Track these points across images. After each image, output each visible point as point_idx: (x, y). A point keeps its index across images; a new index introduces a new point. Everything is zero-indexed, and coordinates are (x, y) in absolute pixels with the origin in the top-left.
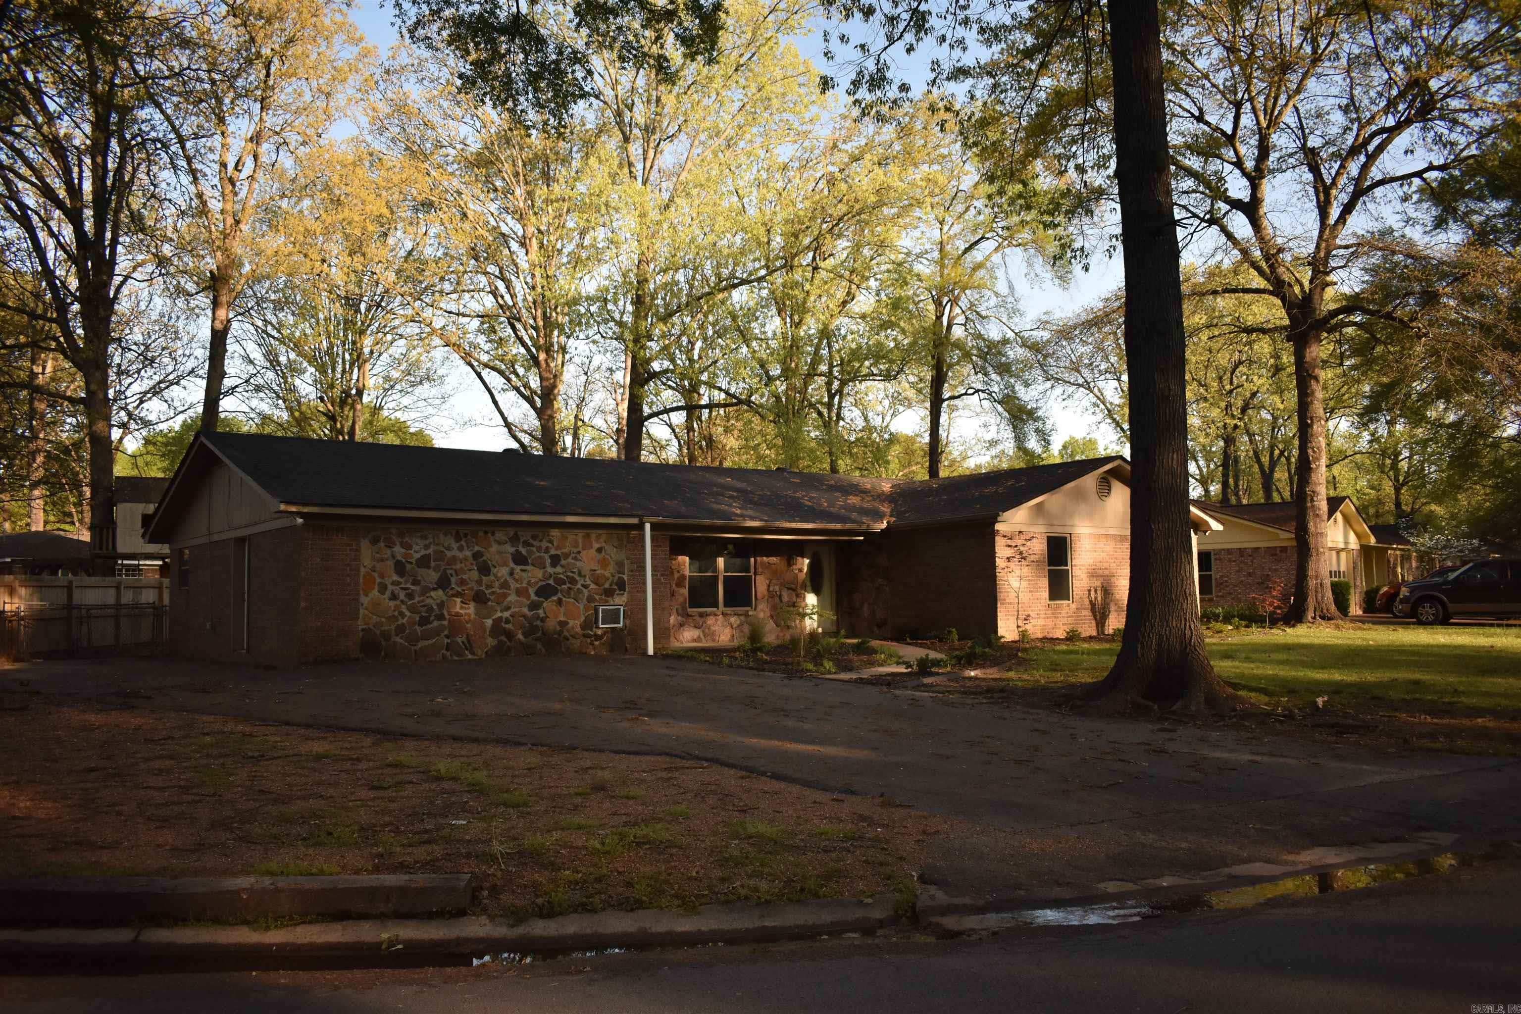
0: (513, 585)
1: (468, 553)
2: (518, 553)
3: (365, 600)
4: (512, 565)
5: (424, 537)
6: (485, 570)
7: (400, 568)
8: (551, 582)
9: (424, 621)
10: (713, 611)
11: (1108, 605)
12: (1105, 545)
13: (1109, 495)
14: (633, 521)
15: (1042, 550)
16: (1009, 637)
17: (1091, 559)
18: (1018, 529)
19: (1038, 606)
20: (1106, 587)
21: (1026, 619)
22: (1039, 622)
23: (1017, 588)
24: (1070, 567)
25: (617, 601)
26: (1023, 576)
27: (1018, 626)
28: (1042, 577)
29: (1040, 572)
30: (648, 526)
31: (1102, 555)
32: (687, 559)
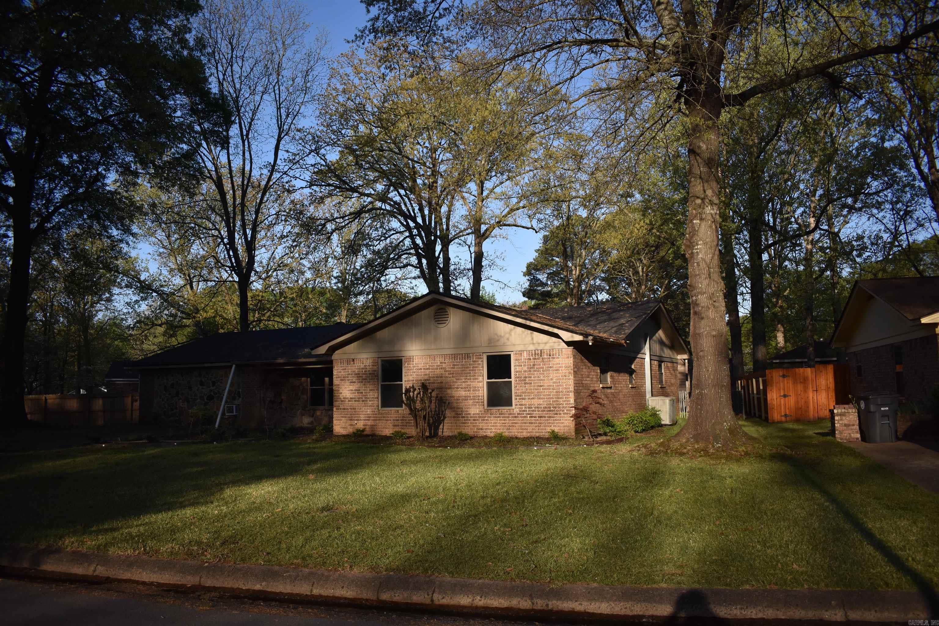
0: (199, 395)
1: (185, 381)
2: (201, 380)
4: (199, 386)
5: (172, 376)
6: (190, 388)
7: (166, 388)
8: (212, 393)
9: (172, 410)
10: (321, 407)
11: (443, 412)
12: (441, 363)
13: (447, 322)
14: (229, 364)
15: (374, 371)
16: (343, 432)
17: (426, 375)
18: (353, 357)
19: (369, 411)
20: (441, 397)
21: (357, 420)
22: (369, 423)
23: (351, 398)
24: (403, 382)
25: (236, 402)
26: (355, 390)
27: (351, 425)
28: (373, 390)
29: (371, 387)
30: (234, 366)
31: (438, 372)
32: (309, 379)
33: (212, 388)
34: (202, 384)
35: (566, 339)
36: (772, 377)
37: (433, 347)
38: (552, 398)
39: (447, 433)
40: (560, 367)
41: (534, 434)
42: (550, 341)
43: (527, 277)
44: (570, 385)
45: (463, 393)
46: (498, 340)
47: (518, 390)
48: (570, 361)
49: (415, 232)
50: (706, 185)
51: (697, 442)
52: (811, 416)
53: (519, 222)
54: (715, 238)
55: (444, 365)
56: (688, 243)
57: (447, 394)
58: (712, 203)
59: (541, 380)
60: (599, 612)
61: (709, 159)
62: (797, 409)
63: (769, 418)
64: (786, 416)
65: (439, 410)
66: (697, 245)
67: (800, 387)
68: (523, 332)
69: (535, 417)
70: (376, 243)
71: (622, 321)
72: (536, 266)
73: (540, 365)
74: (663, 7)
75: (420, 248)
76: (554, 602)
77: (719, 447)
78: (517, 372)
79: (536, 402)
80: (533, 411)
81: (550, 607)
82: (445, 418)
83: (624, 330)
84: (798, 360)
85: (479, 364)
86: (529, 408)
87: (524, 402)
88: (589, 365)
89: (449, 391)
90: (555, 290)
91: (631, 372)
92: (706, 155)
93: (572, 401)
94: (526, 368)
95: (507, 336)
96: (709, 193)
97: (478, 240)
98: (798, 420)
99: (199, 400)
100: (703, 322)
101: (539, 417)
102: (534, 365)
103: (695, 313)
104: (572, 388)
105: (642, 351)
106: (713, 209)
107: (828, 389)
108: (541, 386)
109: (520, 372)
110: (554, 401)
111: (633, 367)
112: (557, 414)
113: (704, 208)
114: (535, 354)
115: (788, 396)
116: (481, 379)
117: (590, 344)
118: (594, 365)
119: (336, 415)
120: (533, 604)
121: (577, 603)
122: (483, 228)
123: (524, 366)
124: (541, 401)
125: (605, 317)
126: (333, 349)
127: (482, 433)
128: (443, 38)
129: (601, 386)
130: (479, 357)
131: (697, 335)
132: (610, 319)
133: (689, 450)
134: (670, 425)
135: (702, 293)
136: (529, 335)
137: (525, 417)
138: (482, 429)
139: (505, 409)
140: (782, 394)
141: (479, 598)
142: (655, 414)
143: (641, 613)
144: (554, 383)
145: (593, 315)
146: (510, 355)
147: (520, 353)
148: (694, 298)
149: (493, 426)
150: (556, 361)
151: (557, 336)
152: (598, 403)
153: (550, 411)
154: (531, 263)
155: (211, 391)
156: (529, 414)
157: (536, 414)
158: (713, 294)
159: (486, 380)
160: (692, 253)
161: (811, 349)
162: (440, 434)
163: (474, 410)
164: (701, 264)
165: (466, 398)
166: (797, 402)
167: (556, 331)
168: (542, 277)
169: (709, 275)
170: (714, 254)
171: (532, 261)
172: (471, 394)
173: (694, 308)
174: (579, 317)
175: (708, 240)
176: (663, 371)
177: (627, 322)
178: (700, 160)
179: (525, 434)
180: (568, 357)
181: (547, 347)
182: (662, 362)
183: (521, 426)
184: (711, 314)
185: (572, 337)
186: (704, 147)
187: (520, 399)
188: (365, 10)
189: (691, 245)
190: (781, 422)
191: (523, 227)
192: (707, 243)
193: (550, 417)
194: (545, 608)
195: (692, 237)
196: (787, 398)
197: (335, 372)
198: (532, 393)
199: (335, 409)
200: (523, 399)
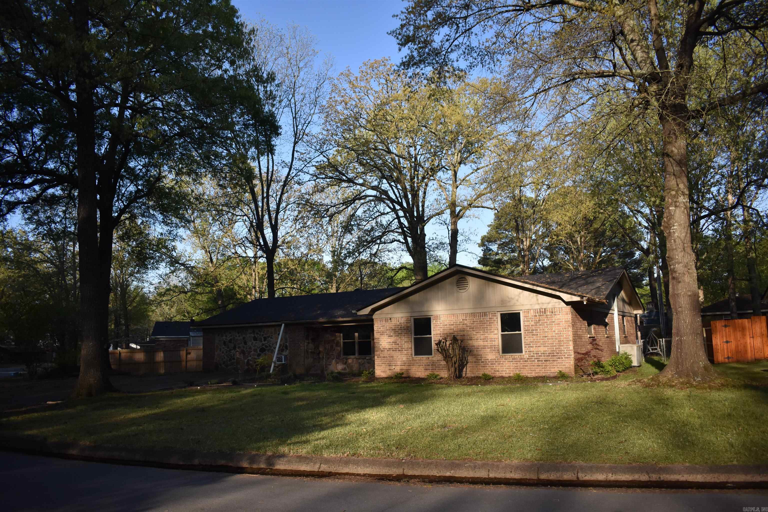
0: (253, 348)
1: (241, 338)
2: (255, 337)
3: (216, 353)
4: (253, 341)
5: (230, 333)
6: (245, 343)
7: (225, 343)
8: (264, 347)
9: (230, 360)
10: (352, 357)
11: (465, 358)
12: (463, 320)
13: (467, 288)
14: (280, 323)
15: (408, 327)
16: (383, 375)
17: (451, 329)
18: (390, 316)
19: (404, 359)
20: (464, 347)
21: (395, 366)
22: (404, 368)
23: (389, 349)
24: (432, 336)
25: (284, 353)
26: (393, 342)
27: (390, 370)
28: (408, 342)
29: (406, 339)
30: (283, 325)
31: (460, 327)
32: (342, 334)
33: (264, 342)
34: (255, 339)
35: (566, 300)
36: (716, 327)
37: (456, 308)
38: (555, 346)
39: (469, 374)
40: (561, 322)
41: (541, 374)
42: (552, 302)
43: (482, 248)
44: (569, 336)
45: (481, 343)
46: (509, 302)
47: (527, 340)
48: (569, 317)
49: (401, 213)
50: (678, 180)
51: (681, 377)
52: (750, 358)
53: (484, 205)
54: (687, 220)
55: (465, 322)
56: (666, 225)
57: (469, 344)
58: (683, 194)
59: (546, 332)
60: (696, 481)
61: (680, 160)
62: (737, 351)
63: (715, 360)
64: (728, 358)
65: (462, 357)
66: (674, 226)
67: (739, 334)
68: (530, 295)
69: (542, 361)
70: (364, 223)
71: (598, 284)
72: (489, 238)
73: (544, 320)
74: (635, 43)
75: (405, 227)
76: (664, 475)
77: (700, 381)
78: (526, 326)
79: (542, 349)
80: (540, 356)
81: (662, 479)
82: (467, 363)
83: (602, 292)
84: (718, 313)
85: (494, 321)
86: (536, 354)
87: (532, 349)
88: (581, 319)
89: (470, 342)
90: (506, 258)
91: (606, 325)
92: (678, 158)
93: (571, 348)
94: (533, 323)
95: (517, 298)
96: (681, 186)
97: (454, 219)
98: (738, 362)
99: (252, 353)
100: (680, 285)
101: (545, 361)
102: (539, 320)
103: (674, 278)
104: (571, 338)
105: (612, 308)
106: (685, 199)
107: (762, 335)
108: (545, 337)
109: (528, 326)
110: (557, 348)
111: (607, 321)
112: (559, 358)
113: (678, 198)
114: (540, 312)
115: (729, 342)
116: (496, 332)
117: (585, 303)
118: (584, 320)
119: (377, 361)
120: (650, 477)
121: (680, 476)
122: (458, 209)
123: (532, 321)
124: (546, 349)
125: (583, 282)
126: (374, 311)
127: (498, 374)
128: (453, 67)
129: (589, 336)
130: (494, 314)
131: (676, 296)
132: (587, 283)
133: (676, 383)
134: (638, 367)
135: (679, 263)
136: (535, 298)
137: (533, 361)
138: (498, 371)
139: (517, 355)
140: (725, 341)
141: (611, 475)
142: (627, 357)
143: (725, 481)
144: (556, 334)
145: (571, 280)
146: (519, 313)
147: (528, 311)
148: (672, 267)
149: (508, 369)
150: (558, 317)
151: (559, 298)
152: (597, 349)
153: (554, 356)
154: (485, 236)
155: (263, 345)
156: (536, 359)
157: (542, 358)
158: (687, 263)
159: (500, 333)
160: (670, 232)
161: (733, 304)
162: (464, 375)
163: (490, 356)
164: (677, 240)
165: (484, 347)
166: (737, 347)
167: (558, 293)
168: (494, 247)
169: (684, 249)
170: (687, 233)
171: (486, 234)
172: (489, 343)
173: (672, 274)
174: (561, 282)
175: (682, 222)
176: (625, 324)
177: (603, 285)
178: (673, 161)
179: (533, 374)
180: (567, 314)
181: (550, 306)
182: (625, 316)
183: (530, 368)
184: (687, 279)
185: (571, 298)
186: (676, 151)
187: (529, 347)
188: (397, 49)
189: (669, 227)
190: (725, 363)
191: (488, 208)
192: (681, 224)
193: (554, 361)
194: (659, 480)
195: (669, 220)
196: (729, 344)
197: (375, 328)
198: (539, 342)
199: (376, 357)
200: (532, 347)
